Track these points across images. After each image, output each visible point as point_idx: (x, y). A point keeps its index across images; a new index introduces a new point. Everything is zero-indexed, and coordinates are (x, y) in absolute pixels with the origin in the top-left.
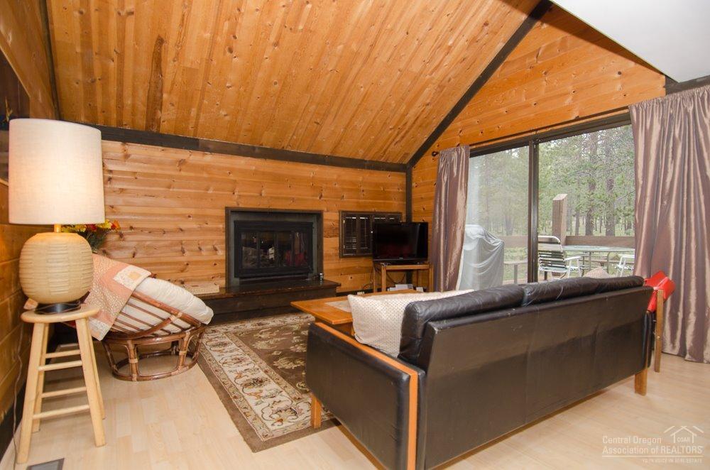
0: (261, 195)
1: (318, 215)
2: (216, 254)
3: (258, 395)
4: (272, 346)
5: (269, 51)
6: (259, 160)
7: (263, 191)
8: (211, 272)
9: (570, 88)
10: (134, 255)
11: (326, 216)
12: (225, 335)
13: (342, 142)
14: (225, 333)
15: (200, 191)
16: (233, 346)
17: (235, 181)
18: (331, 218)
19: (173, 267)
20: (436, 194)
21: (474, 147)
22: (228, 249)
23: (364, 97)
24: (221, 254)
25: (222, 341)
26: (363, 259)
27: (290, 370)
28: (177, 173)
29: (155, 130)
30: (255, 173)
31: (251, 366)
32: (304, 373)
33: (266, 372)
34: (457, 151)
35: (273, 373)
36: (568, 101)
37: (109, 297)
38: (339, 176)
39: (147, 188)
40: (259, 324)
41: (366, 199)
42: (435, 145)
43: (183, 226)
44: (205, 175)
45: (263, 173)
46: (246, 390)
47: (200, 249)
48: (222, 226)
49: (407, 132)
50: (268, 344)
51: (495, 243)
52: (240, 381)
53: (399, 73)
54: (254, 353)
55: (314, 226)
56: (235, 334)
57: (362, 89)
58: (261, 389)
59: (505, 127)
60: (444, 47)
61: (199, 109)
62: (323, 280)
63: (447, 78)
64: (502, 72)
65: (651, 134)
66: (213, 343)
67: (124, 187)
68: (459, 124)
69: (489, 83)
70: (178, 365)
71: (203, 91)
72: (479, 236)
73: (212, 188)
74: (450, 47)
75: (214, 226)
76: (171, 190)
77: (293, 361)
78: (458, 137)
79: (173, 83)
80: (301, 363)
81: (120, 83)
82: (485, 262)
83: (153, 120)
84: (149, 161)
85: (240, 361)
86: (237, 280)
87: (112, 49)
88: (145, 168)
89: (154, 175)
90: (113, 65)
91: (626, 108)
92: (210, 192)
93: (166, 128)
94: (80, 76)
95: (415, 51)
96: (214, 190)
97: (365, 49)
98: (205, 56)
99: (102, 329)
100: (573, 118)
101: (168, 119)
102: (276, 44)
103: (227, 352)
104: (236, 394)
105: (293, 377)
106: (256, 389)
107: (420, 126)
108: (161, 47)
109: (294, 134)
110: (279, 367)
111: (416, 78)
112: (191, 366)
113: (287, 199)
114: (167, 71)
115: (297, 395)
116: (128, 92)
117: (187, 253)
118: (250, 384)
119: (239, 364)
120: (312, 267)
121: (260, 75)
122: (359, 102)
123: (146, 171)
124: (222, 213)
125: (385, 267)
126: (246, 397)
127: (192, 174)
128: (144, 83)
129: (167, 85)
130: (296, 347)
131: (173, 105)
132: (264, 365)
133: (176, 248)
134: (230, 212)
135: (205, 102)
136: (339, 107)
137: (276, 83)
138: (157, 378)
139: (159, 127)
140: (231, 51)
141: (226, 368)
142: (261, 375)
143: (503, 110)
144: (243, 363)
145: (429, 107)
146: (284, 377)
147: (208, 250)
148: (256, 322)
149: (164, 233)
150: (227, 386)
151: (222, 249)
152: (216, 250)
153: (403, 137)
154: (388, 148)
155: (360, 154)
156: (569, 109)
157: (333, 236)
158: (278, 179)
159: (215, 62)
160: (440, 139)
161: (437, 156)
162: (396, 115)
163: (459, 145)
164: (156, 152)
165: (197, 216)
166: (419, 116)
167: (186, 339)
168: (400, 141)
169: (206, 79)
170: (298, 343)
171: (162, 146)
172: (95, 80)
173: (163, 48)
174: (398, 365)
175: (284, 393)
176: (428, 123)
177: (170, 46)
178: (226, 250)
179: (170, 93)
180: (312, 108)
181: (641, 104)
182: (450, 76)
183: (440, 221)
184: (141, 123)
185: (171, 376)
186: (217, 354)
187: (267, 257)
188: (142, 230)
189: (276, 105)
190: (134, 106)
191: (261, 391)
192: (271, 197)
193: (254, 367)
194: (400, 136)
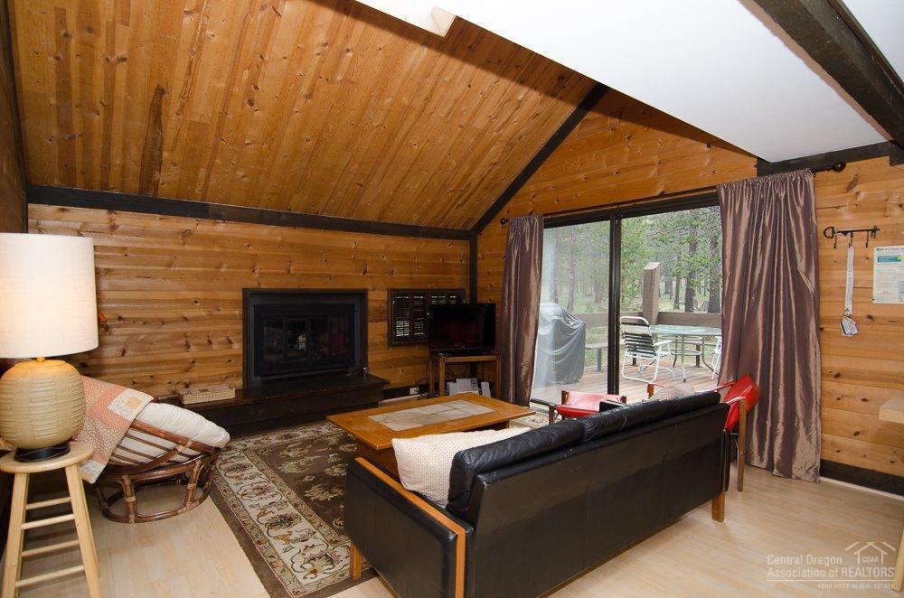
0: (289, 272)
1: (362, 295)
2: (231, 348)
3: (286, 539)
4: (303, 468)
5: (300, 104)
6: (287, 229)
7: (291, 268)
8: (224, 371)
9: (655, 159)
10: (124, 352)
11: (372, 295)
12: (243, 455)
13: (392, 205)
14: (244, 450)
15: (209, 269)
16: (254, 470)
17: (256, 255)
18: (378, 298)
19: (175, 366)
20: (506, 269)
21: (549, 217)
22: (246, 342)
23: (419, 155)
24: (237, 347)
25: (240, 462)
26: (417, 347)
27: (325, 502)
28: (180, 248)
29: (151, 194)
30: (281, 244)
31: (277, 498)
32: (342, 506)
33: (296, 506)
34: (530, 220)
35: (304, 506)
36: (653, 172)
37: (103, 431)
38: (387, 246)
39: (141, 268)
40: (287, 437)
41: (420, 274)
42: (505, 210)
43: (187, 314)
44: (217, 249)
45: (292, 245)
46: (273, 532)
47: (210, 342)
48: (238, 312)
49: (471, 194)
50: (298, 465)
51: (575, 324)
52: (263, 520)
53: (460, 129)
54: (280, 480)
55: (356, 308)
56: (256, 451)
57: (416, 147)
58: (291, 529)
59: (583, 197)
60: (513, 102)
61: (210, 169)
62: (367, 375)
63: (518, 135)
64: (582, 131)
65: (740, 218)
66: (229, 465)
67: (111, 267)
68: (532, 188)
69: (567, 142)
70: (186, 501)
71: (215, 149)
72: (556, 318)
73: (225, 265)
74: (520, 101)
75: (228, 312)
76: (172, 269)
77: (328, 489)
78: (531, 203)
79: (176, 140)
80: (338, 492)
81: (107, 139)
82: (564, 347)
83: (149, 182)
84: (143, 233)
85: (262, 491)
86: (259, 379)
87: (98, 101)
88: (138, 242)
89: (150, 251)
90: (98, 119)
91: (714, 187)
92: (223, 270)
93: (165, 191)
94: (55, 132)
95: (480, 105)
96: (228, 267)
97: (419, 102)
98: (219, 109)
99: (95, 470)
100: (658, 193)
101: (168, 181)
102: (309, 96)
103: (246, 479)
104: (260, 538)
105: (329, 512)
106: (283, 531)
107: (487, 188)
108: (161, 99)
109: (331, 198)
110: (312, 499)
111: (480, 135)
112: (201, 500)
113: (322, 276)
114: (169, 126)
115: (334, 536)
116: (116, 149)
117: (193, 348)
118: (277, 523)
119: (262, 496)
120: (353, 358)
121: (289, 131)
122: (412, 162)
123: (139, 246)
124: (239, 296)
125: (444, 360)
126: (273, 541)
127: (200, 248)
128: (138, 140)
129: (168, 142)
130: (333, 470)
131: (176, 165)
132: (293, 495)
133: (179, 342)
134: (248, 294)
135: (218, 161)
136: (387, 168)
137: (308, 140)
138: (160, 519)
139: (156, 190)
140: (251, 103)
141: (247, 503)
142: (289, 510)
143: (581, 176)
144: (268, 494)
145: (496, 167)
146: (318, 512)
147: (220, 343)
148: (283, 433)
149: (163, 323)
150: (248, 528)
151: (238, 342)
152: (230, 342)
153: (466, 200)
154: (448, 212)
155: (414, 219)
156: (654, 182)
157: (381, 320)
158: (310, 251)
159: (230, 116)
160: (510, 204)
161: (507, 224)
162: (457, 176)
163: (532, 212)
164: (154, 222)
165: (205, 301)
166: (486, 176)
167: (195, 470)
168: (462, 204)
169: (219, 136)
170: (335, 464)
171: (159, 213)
172: (74, 136)
173: (163, 99)
174: (445, 520)
175: (318, 534)
176: (496, 185)
177: (173, 97)
178: (244, 342)
179: (172, 151)
180: (354, 168)
181: (730, 185)
182: (519, 133)
183: (509, 303)
184: (133, 185)
185: (177, 514)
186: (234, 481)
187: (295, 346)
188: (134, 321)
189: (308, 164)
190: (124, 166)
191: (290, 533)
192: (303, 275)
193: (281, 500)
194: (463, 198)
